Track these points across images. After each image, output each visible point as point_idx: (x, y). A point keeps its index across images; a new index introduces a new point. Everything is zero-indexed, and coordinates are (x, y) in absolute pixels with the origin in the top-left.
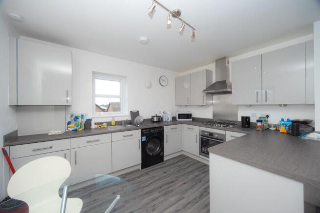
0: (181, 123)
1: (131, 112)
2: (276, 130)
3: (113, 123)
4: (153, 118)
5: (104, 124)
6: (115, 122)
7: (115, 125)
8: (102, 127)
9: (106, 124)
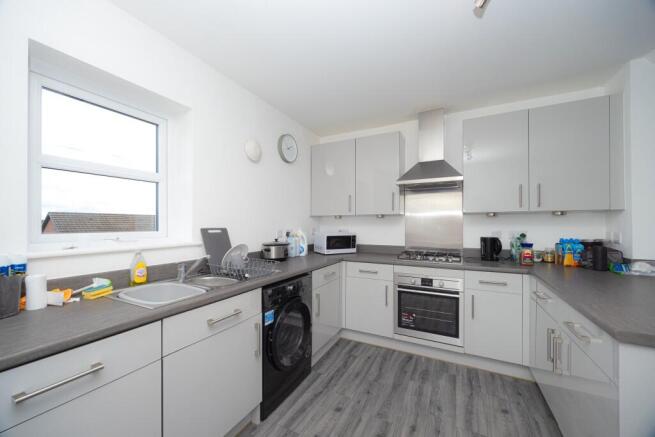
0: (340, 259)
1: (204, 232)
2: (543, 261)
3: (138, 275)
4: (269, 250)
5: (97, 282)
6: (148, 269)
7: (148, 281)
8: (87, 295)
9: (106, 282)
